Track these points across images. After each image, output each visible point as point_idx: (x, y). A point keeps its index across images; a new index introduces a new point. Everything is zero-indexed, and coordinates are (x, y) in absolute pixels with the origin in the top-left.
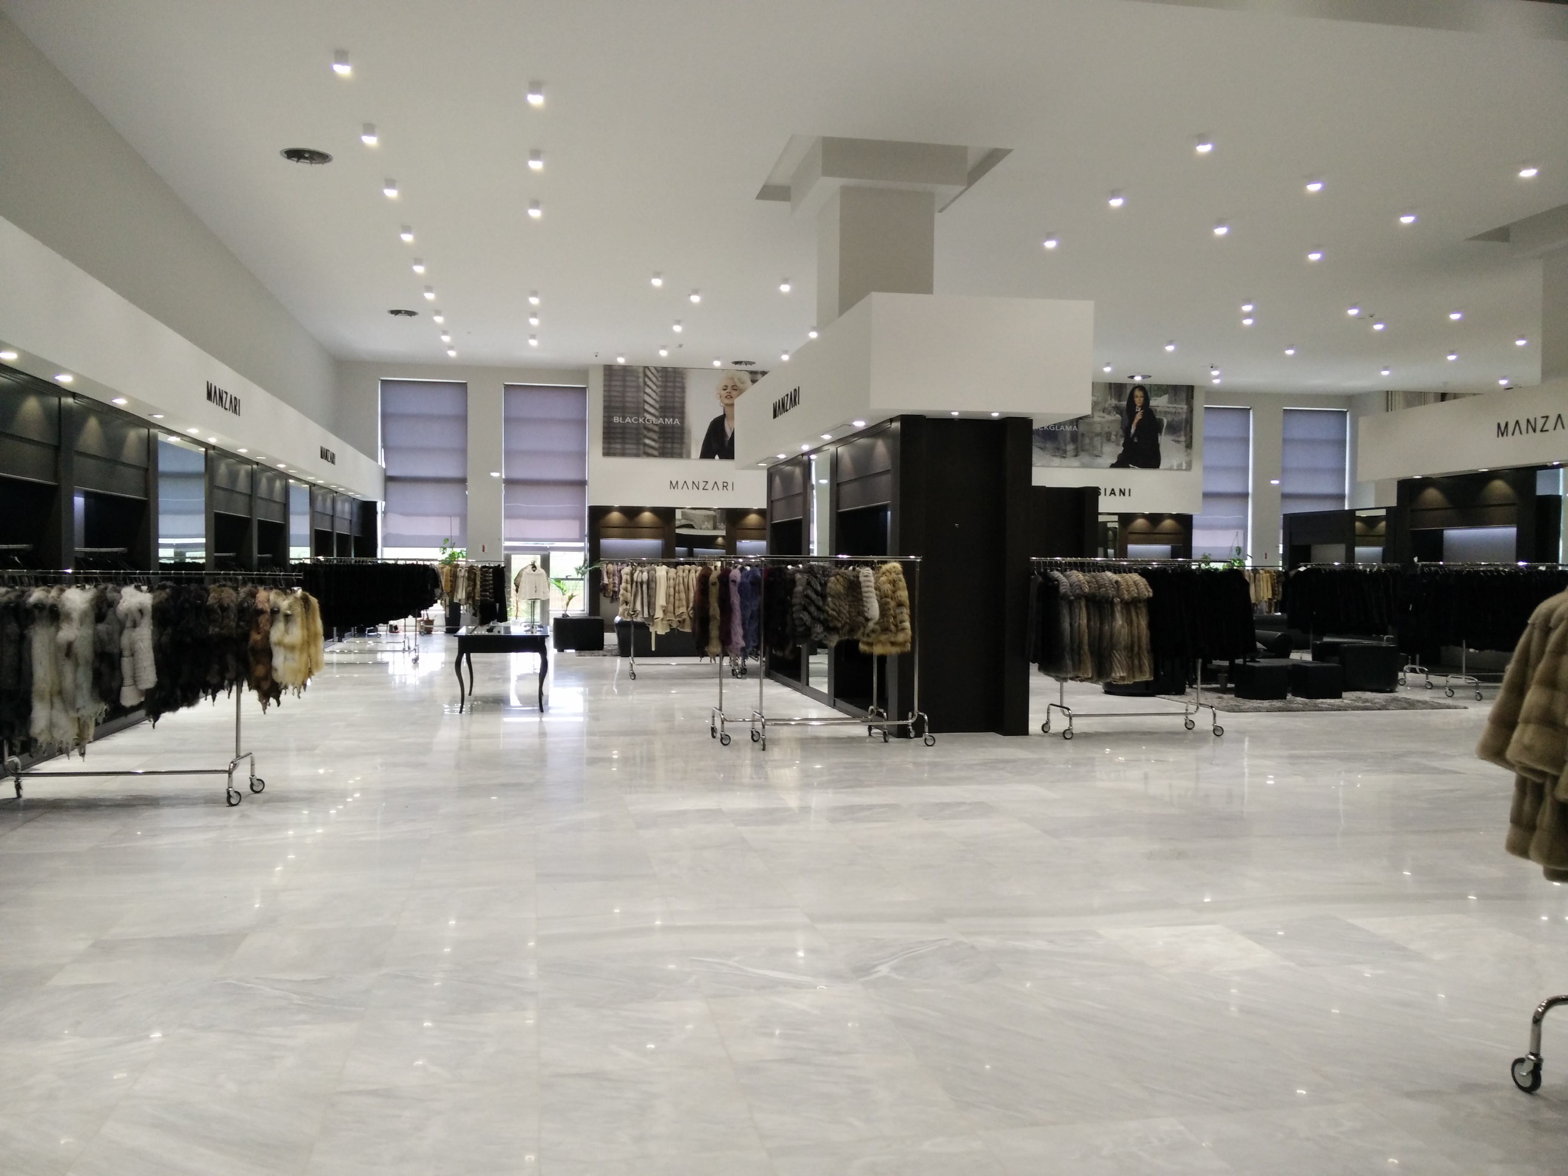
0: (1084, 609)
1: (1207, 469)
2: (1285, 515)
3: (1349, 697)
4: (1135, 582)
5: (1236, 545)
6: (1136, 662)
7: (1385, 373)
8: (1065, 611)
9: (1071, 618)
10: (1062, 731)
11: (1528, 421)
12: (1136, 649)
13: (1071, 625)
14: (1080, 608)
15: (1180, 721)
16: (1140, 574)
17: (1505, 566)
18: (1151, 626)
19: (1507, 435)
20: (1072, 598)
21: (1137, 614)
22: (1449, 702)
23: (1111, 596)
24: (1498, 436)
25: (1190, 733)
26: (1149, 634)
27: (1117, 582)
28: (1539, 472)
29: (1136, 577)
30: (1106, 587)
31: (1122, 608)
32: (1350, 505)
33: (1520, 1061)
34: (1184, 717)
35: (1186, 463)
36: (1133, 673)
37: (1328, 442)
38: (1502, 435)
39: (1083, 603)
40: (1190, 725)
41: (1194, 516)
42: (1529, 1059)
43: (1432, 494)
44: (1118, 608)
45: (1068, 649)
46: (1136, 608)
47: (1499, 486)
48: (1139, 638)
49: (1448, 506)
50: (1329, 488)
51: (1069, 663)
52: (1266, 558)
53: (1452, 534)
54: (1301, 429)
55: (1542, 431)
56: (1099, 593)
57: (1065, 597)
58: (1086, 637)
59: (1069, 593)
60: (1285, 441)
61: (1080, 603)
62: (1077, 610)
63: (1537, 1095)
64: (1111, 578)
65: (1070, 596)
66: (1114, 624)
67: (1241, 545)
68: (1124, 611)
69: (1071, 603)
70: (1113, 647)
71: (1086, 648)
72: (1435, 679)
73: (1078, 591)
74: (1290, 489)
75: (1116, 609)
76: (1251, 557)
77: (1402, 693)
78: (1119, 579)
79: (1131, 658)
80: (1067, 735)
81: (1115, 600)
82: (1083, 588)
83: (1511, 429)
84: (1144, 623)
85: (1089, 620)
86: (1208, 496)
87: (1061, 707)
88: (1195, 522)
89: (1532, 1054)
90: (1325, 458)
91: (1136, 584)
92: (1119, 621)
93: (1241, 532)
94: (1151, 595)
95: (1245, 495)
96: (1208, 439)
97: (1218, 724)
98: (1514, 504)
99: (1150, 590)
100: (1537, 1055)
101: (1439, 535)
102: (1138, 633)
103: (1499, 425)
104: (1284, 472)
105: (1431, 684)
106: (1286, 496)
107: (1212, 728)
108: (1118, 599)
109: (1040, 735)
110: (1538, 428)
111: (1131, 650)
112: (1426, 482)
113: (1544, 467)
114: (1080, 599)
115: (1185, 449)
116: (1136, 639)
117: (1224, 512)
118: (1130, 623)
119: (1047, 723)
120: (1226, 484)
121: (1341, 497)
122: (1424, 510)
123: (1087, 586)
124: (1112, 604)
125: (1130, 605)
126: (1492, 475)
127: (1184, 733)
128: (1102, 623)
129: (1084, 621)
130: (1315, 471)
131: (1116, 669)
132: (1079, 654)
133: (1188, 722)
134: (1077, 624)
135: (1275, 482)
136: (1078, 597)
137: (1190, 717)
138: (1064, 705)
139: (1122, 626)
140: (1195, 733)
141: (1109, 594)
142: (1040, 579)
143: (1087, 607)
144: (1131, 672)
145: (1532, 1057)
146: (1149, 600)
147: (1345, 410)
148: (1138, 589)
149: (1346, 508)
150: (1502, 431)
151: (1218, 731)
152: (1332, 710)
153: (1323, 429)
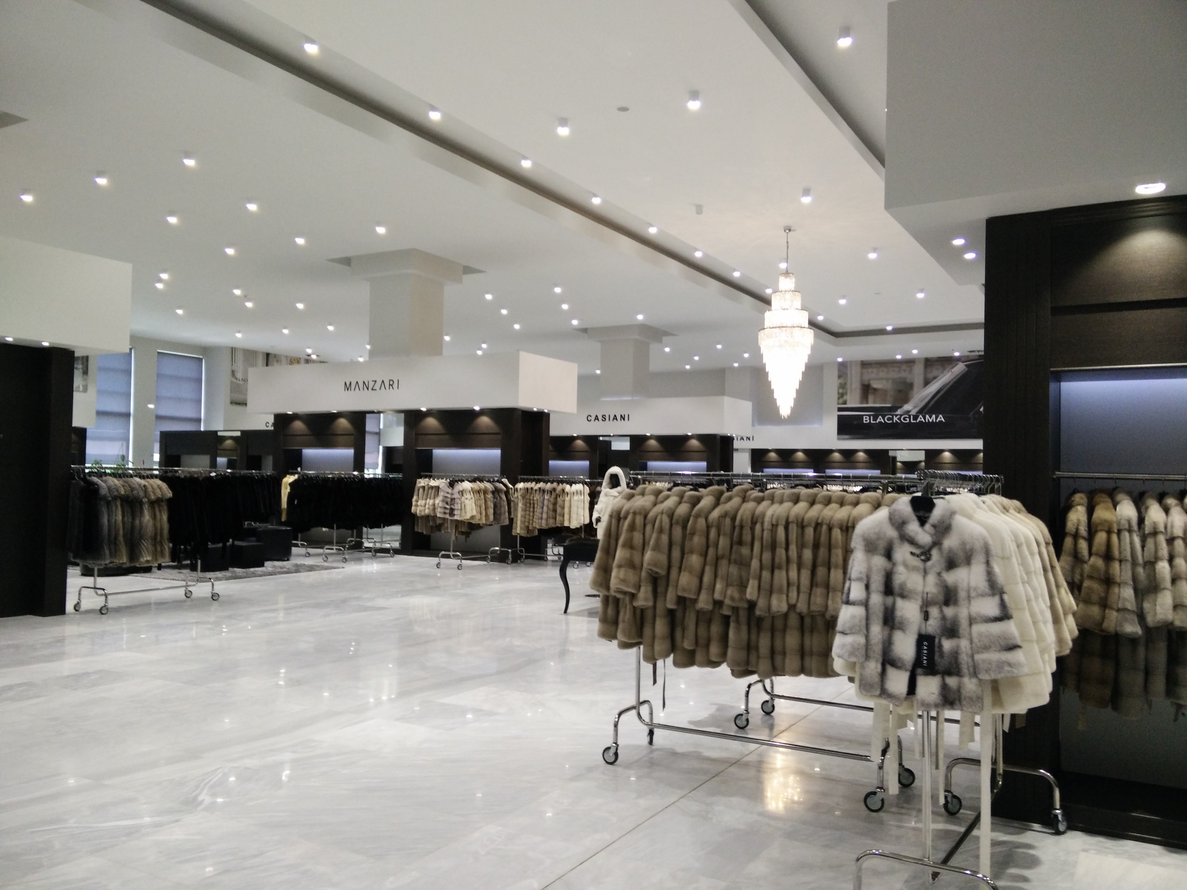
0: (119, 508)
1: (100, 392)
2: (162, 433)
3: (269, 565)
4: (158, 486)
5: (121, 453)
6: (159, 548)
7: (239, 335)
8: (104, 510)
9: (109, 516)
10: (99, 608)
11: (364, 382)
12: (159, 538)
13: (109, 521)
14: (117, 507)
15: (181, 592)
16: (160, 480)
17: (346, 474)
18: (170, 520)
19: (351, 390)
20: (110, 499)
21: (160, 511)
22: (326, 564)
23: (141, 496)
24: (345, 390)
25: (189, 602)
26: (168, 526)
27: (145, 486)
28: (368, 415)
29: (158, 482)
30: (137, 490)
31: (149, 506)
32: (205, 427)
33: (608, 749)
34: (184, 589)
35: (83, 386)
36: (156, 556)
37: (189, 379)
38: (348, 390)
39: (119, 503)
40: (188, 595)
41: (87, 430)
42: (613, 746)
43: (298, 425)
44: (146, 507)
45: (106, 541)
46: (159, 506)
47: (343, 422)
48: (162, 529)
49: (309, 433)
50: (188, 412)
51: (107, 552)
52: (143, 464)
53: (309, 452)
54: (170, 368)
55: (372, 389)
56: (133, 495)
57: (104, 498)
58: (121, 532)
59: (108, 495)
60: (159, 376)
61: (116, 503)
62: (114, 509)
63: (616, 765)
64: (140, 483)
65: (108, 497)
66: (142, 519)
67: (125, 453)
68: (150, 508)
69: (108, 503)
70: (141, 537)
71: (121, 538)
72: (312, 551)
73: (116, 493)
74: (163, 412)
75: (144, 508)
76: (132, 463)
77: (294, 561)
78: (147, 484)
79: (155, 545)
80: (103, 611)
81: (144, 500)
82: (119, 491)
83: (353, 388)
84: (165, 517)
85: (123, 516)
86: (100, 414)
87: (95, 588)
88: (89, 434)
89: (614, 743)
90: (186, 390)
91: (160, 488)
92: (147, 517)
93: (125, 443)
94: (171, 495)
95: (128, 415)
96: (101, 369)
97: (216, 591)
98: (352, 435)
99: (170, 492)
100: (616, 743)
101: (300, 453)
102: (161, 525)
103: (346, 384)
104: (158, 400)
105: (309, 554)
106: (159, 418)
107: (210, 595)
108: (146, 500)
109: (72, 614)
110: (370, 388)
111: (156, 540)
112: (295, 417)
113: (372, 412)
114: (116, 499)
115: (81, 374)
116: (159, 531)
117: (111, 427)
118: (154, 517)
119: (78, 603)
120: (113, 405)
121: (199, 420)
122: (294, 435)
123: (123, 489)
124: (141, 503)
125: (155, 503)
126: (339, 415)
127: (185, 601)
128: (133, 519)
129: (120, 518)
130: (179, 399)
131: (144, 555)
132: (115, 544)
133: (187, 592)
134: (113, 520)
135: (151, 406)
136: (115, 498)
137: (190, 589)
138: (98, 586)
139: (149, 521)
140: (192, 600)
141: (140, 495)
142: (82, 483)
143: (122, 506)
144: (154, 556)
145: (614, 745)
146: (169, 501)
147: (201, 357)
148: (161, 492)
149: (202, 429)
150: (348, 387)
151: (215, 597)
152: (265, 575)
153: (186, 370)
